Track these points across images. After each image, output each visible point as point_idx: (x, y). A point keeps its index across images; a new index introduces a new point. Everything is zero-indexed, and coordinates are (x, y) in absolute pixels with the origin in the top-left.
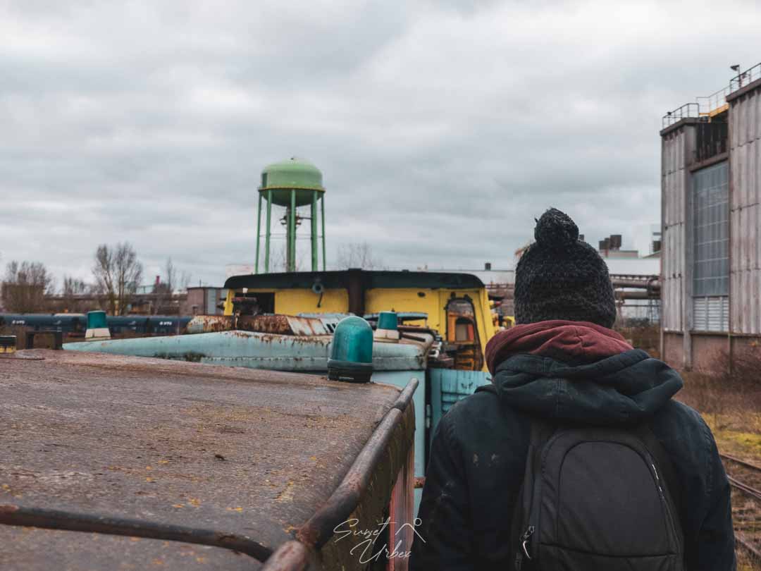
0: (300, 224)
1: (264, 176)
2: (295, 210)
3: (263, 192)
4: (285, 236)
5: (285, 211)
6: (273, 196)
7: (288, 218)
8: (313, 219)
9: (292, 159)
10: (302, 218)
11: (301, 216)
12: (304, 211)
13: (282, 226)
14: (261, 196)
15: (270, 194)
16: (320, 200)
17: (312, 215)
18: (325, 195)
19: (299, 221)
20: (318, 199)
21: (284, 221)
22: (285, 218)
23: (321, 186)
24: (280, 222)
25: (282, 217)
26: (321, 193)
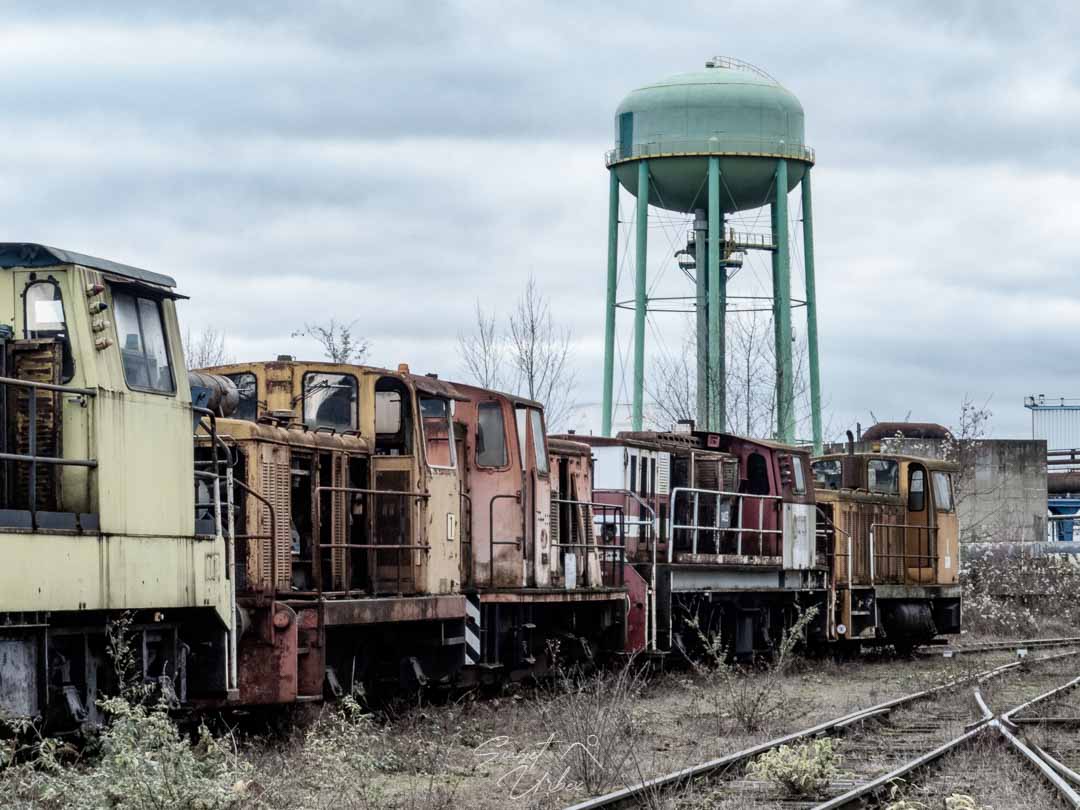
0: (738, 265)
1: (626, 120)
2: (722, 221)
3: (621, 170)
4: (690, 304)
5: (691, 227)
6: (652, 180)
7: (699, 249)
8: (777, 250)
9: (710, 66)
10: (742, 248)
11: (738, 240)
12: (749, 224)
13: (681, 272)
14: (616, 182)
15: (642, 173)
16: (798, 189)
17: (775, 239)
18: (813, 171)
19: (734, 257)
20: (791, 187)
21: (688, 259)
22: (691, 248)
23: (800, 146)
24: (676, 262)
25: (684, 246)
26: (801, 168)
